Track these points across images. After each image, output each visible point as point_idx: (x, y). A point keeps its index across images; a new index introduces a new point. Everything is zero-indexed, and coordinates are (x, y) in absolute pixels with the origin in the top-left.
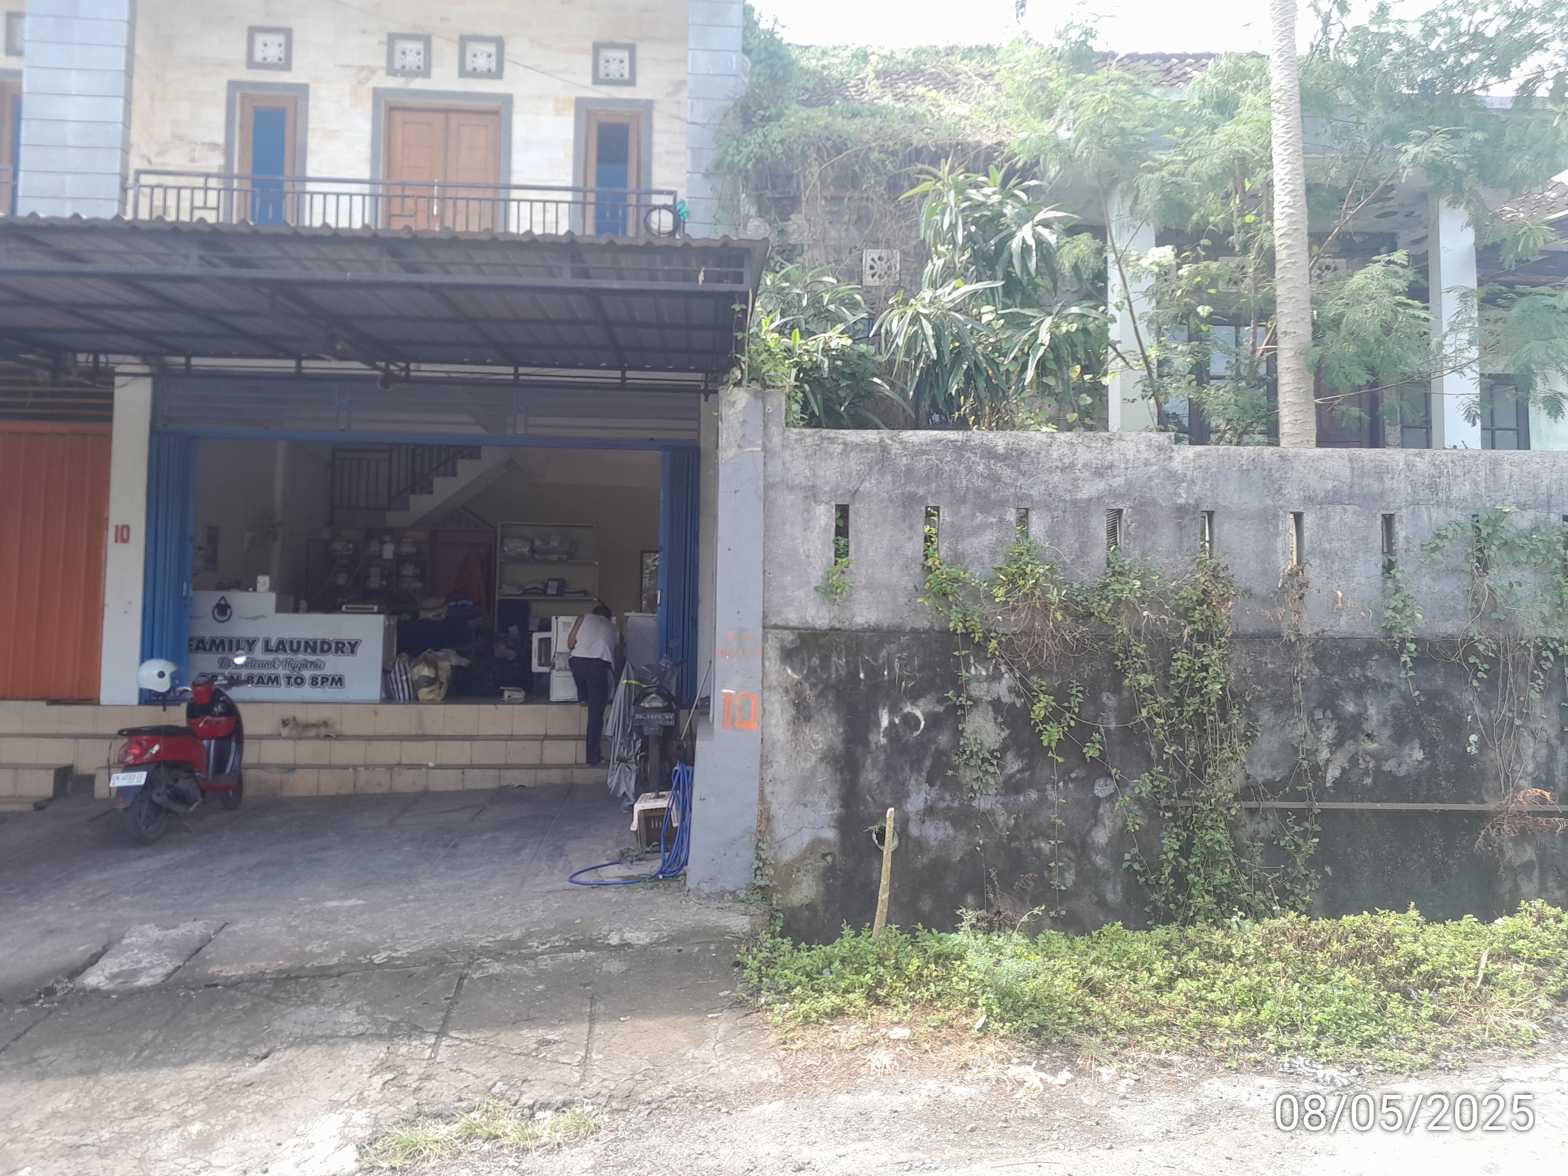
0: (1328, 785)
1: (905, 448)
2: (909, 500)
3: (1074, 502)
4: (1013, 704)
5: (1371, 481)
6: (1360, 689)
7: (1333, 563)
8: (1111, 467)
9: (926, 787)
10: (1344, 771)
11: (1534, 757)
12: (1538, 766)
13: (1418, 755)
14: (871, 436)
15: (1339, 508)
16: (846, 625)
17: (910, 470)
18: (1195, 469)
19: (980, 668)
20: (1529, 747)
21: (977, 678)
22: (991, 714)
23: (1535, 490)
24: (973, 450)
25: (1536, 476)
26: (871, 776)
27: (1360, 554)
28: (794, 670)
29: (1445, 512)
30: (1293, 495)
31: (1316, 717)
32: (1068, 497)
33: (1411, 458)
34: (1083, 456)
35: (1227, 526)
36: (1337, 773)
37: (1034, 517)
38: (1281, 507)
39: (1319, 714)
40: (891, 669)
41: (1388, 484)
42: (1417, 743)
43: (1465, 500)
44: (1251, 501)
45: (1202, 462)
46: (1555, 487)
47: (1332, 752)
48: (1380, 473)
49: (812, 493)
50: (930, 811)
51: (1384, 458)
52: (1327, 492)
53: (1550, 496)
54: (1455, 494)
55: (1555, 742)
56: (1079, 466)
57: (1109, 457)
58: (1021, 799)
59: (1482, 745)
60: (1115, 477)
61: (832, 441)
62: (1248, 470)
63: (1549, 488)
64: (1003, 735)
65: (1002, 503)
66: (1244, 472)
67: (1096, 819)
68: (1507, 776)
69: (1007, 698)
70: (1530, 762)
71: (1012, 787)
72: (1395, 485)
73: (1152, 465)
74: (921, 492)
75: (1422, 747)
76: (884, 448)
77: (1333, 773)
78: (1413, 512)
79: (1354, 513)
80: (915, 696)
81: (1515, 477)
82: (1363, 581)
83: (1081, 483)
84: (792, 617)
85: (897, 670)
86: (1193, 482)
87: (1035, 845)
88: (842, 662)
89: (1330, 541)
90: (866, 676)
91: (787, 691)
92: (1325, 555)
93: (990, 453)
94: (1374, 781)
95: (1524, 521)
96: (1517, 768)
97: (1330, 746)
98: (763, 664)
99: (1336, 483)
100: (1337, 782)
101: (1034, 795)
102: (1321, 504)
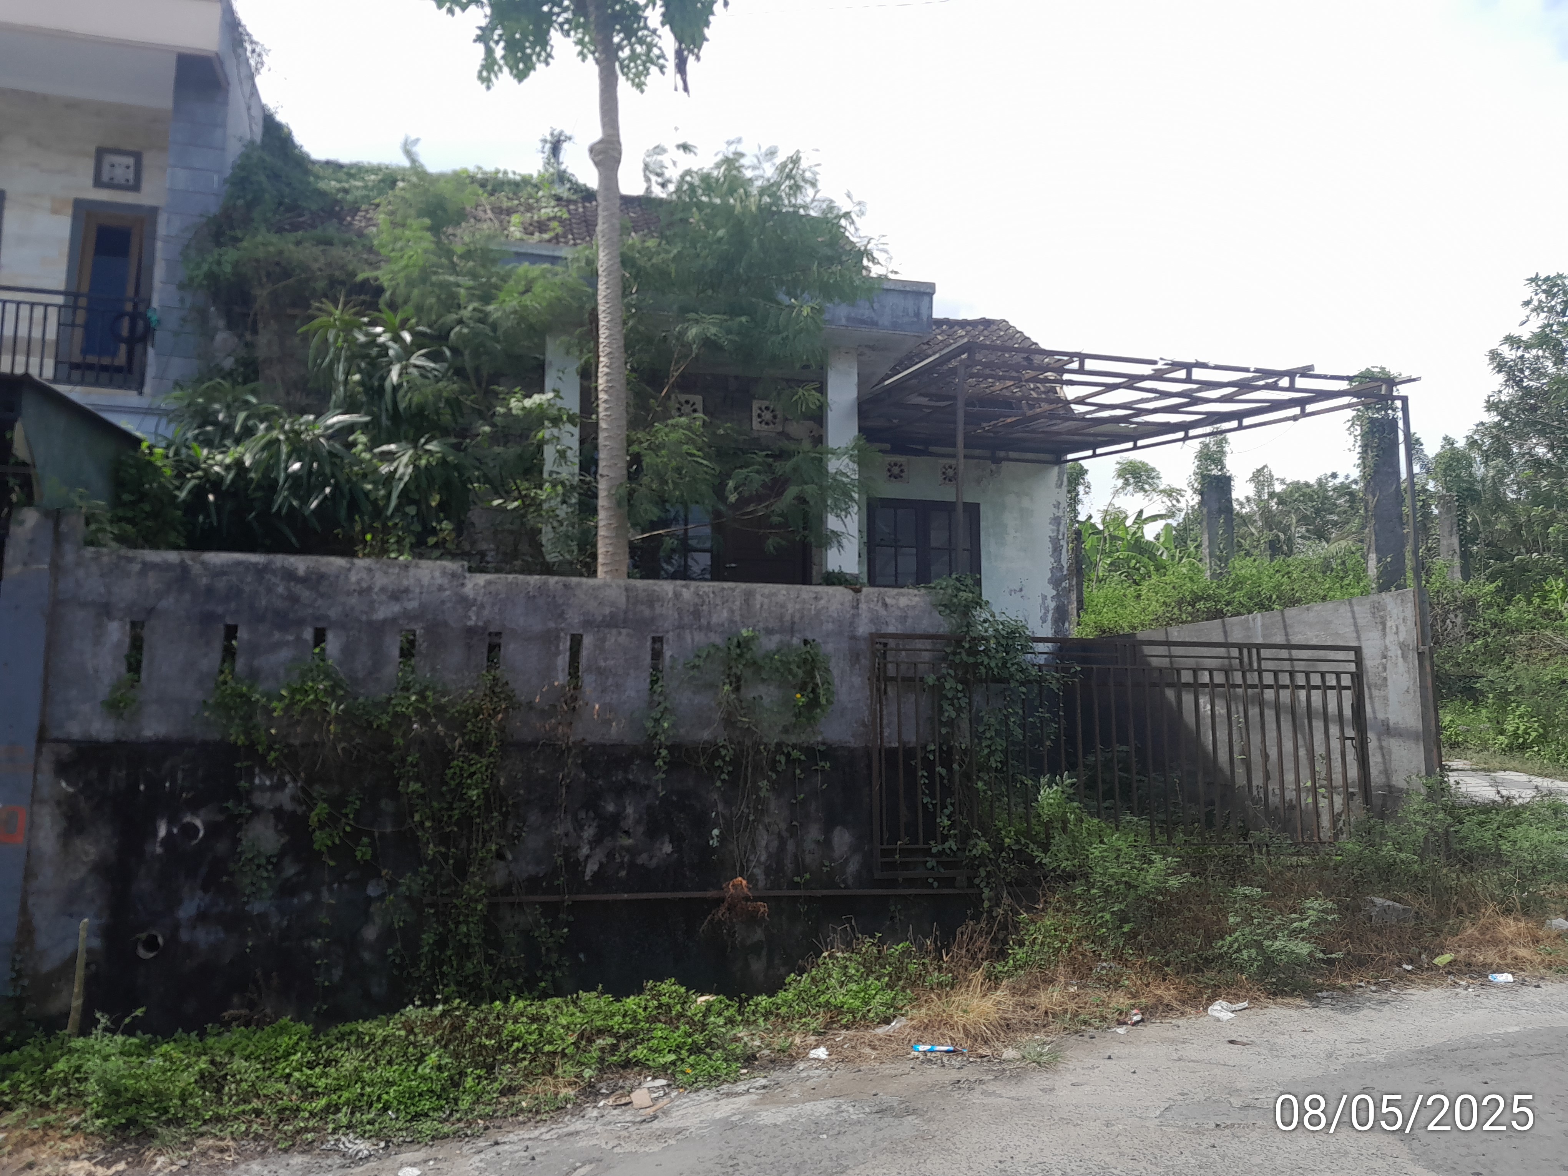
0: (587, 878)
1: (206, 569)
2: (207, 619)
3: (370, 623)
4: (294, 812)
5: (643, 607)
6: (620, 791)
7: (607, 678)
8: (407, 590)
9: (200, 893)
10: (601, 864)
11: (767, 847)
12: (770, 856)
13: (668, 848)
14: (172, 556)
15: (614, 631)
16: (132, 737)
17: (209, 591)
18: (485, 594)
19: (264, 777)
20: (763, 838)
21: (262, 788)
22: (272, 821)
23: (781, 618)
24: (274, 572)
25: (783, 606)
26: (144, 885)
27: (632, 671)
28: (69, 783)
29: (706, 635)
30: (574, 618)
31: (579, 817)
32: (364, 618)
33: (679, 588)
34: (380, 580)
35: (512, 646)
36: (596, 867)
37: (330, 636)
38: (562, 629)
39: (582, 815)
40: (173, 782)
41: (658, 610)
42: (667, 838)
43: (723, 625)
44: (536, 625)
45: (492, 588)
46: (797, 615)
47: (591, 849)
48: (652, 600)
49: (105, 610)
50: (202, 917)
51: (656, 588)
52: (604, 616)
53: (793, 623)
54: (715, 620)
55: (785, 834)
56: (376, 590)
57: (405, 583)
58: (296, 901)
59: (722, 838)
60: (409, 600)
61: (130, 560)
62: (534, 596)
63: (793, 616)
64: (283, 841)
65: (300, 623)
66: (530, 598)
67: (367, 917)
68: (742, 866)
69: (288, 806)
70: (764, 852)
71: (287, 890)
72: (664, 612)
73: (445, 590)
74: (220, 610)
75: (671, 842)
76: (184, 568)
77: (592, 867)
78: (679, 635)
79: (628, 635)
80: (194, 807)
81: (765, 607)
82: (633, 694)
83: (377, 605)
84: (75, 730)
85: (180, 782)
86: (482, 606)
87: (306, 944)
88: (123, 774)
89: (605, 660)
90: (146, 788)
91: (59, 803)
92: (601, 672)
93: (290, 575)
94: (627, 874)
95: (771, 643)
96: (752, 858)
97: (590, 842)
98: (35, 779)
99: (613, 609)
100: (595, 875)
101: (308, 897)
102: (598, 627)
